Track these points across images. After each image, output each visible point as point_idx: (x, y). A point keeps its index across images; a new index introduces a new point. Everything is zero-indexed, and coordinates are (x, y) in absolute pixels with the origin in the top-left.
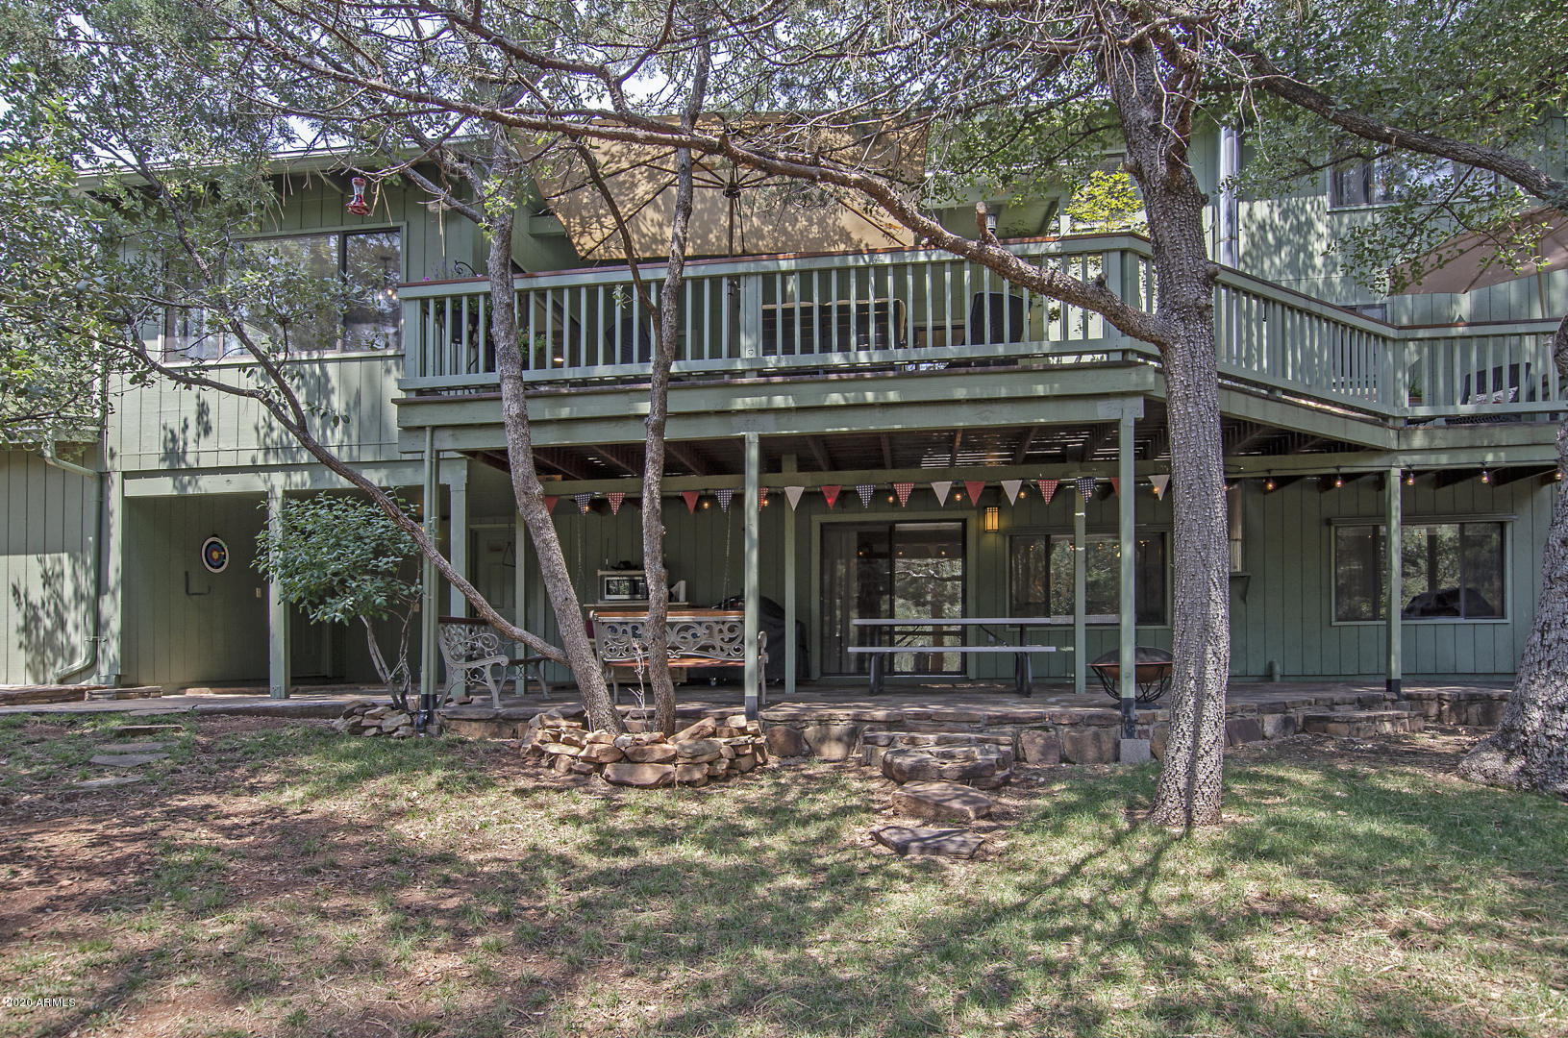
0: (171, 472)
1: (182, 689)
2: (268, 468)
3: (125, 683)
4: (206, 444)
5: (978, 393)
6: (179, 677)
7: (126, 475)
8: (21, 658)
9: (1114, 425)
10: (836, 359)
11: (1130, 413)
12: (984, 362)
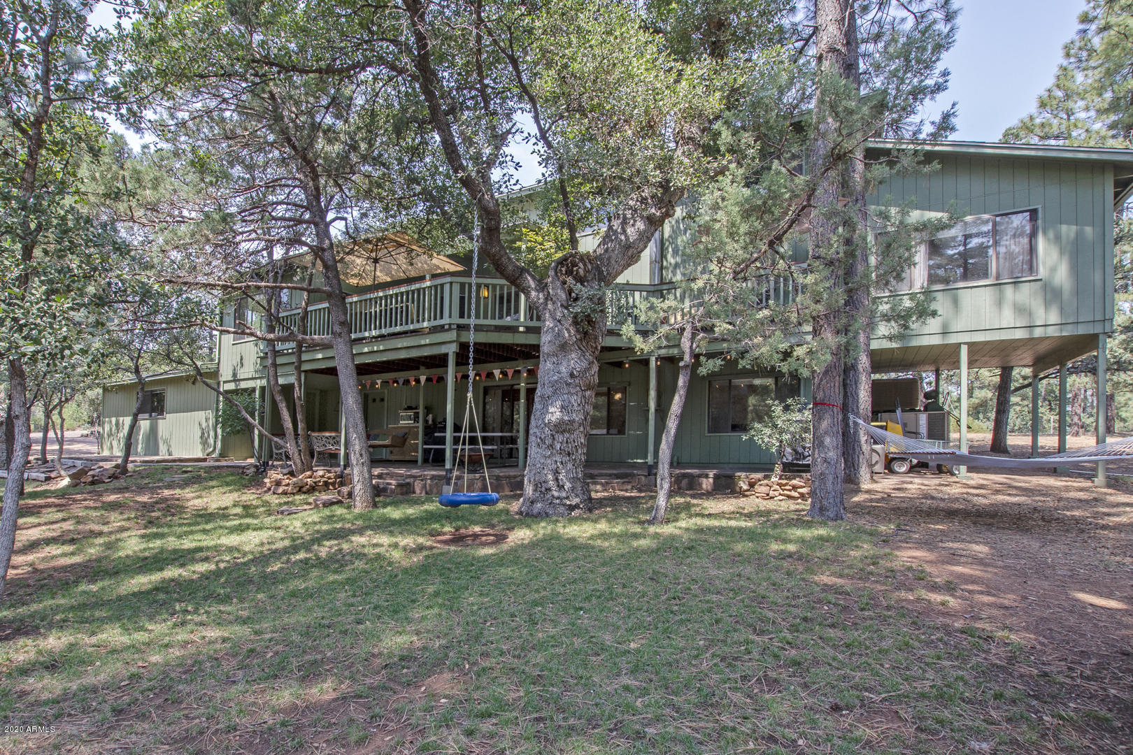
0: (235, 381)
1: (246, 459)
2: (256, 378)
3: (223, 455)
4: (242, 370)
5: (405, 344)
6: (245, 455)
7: (224, 382)
8: (200, 447)
9: (446, 355)
10: (367, 334)
11: (451, 349)
12: (405, 333)
